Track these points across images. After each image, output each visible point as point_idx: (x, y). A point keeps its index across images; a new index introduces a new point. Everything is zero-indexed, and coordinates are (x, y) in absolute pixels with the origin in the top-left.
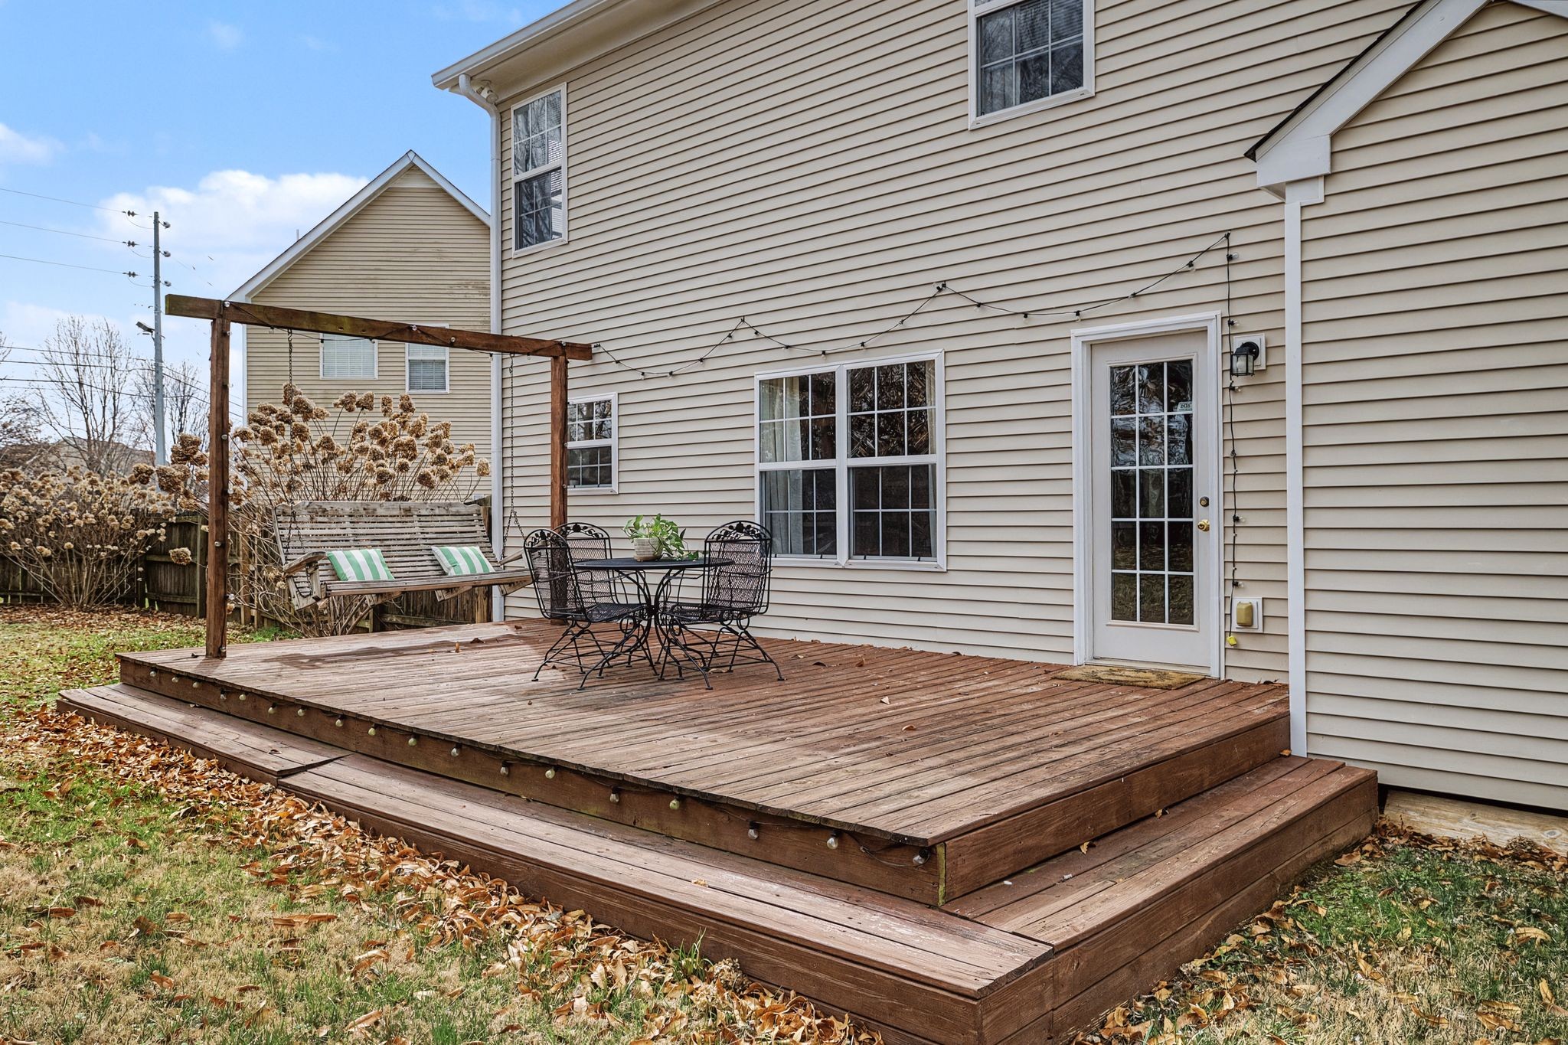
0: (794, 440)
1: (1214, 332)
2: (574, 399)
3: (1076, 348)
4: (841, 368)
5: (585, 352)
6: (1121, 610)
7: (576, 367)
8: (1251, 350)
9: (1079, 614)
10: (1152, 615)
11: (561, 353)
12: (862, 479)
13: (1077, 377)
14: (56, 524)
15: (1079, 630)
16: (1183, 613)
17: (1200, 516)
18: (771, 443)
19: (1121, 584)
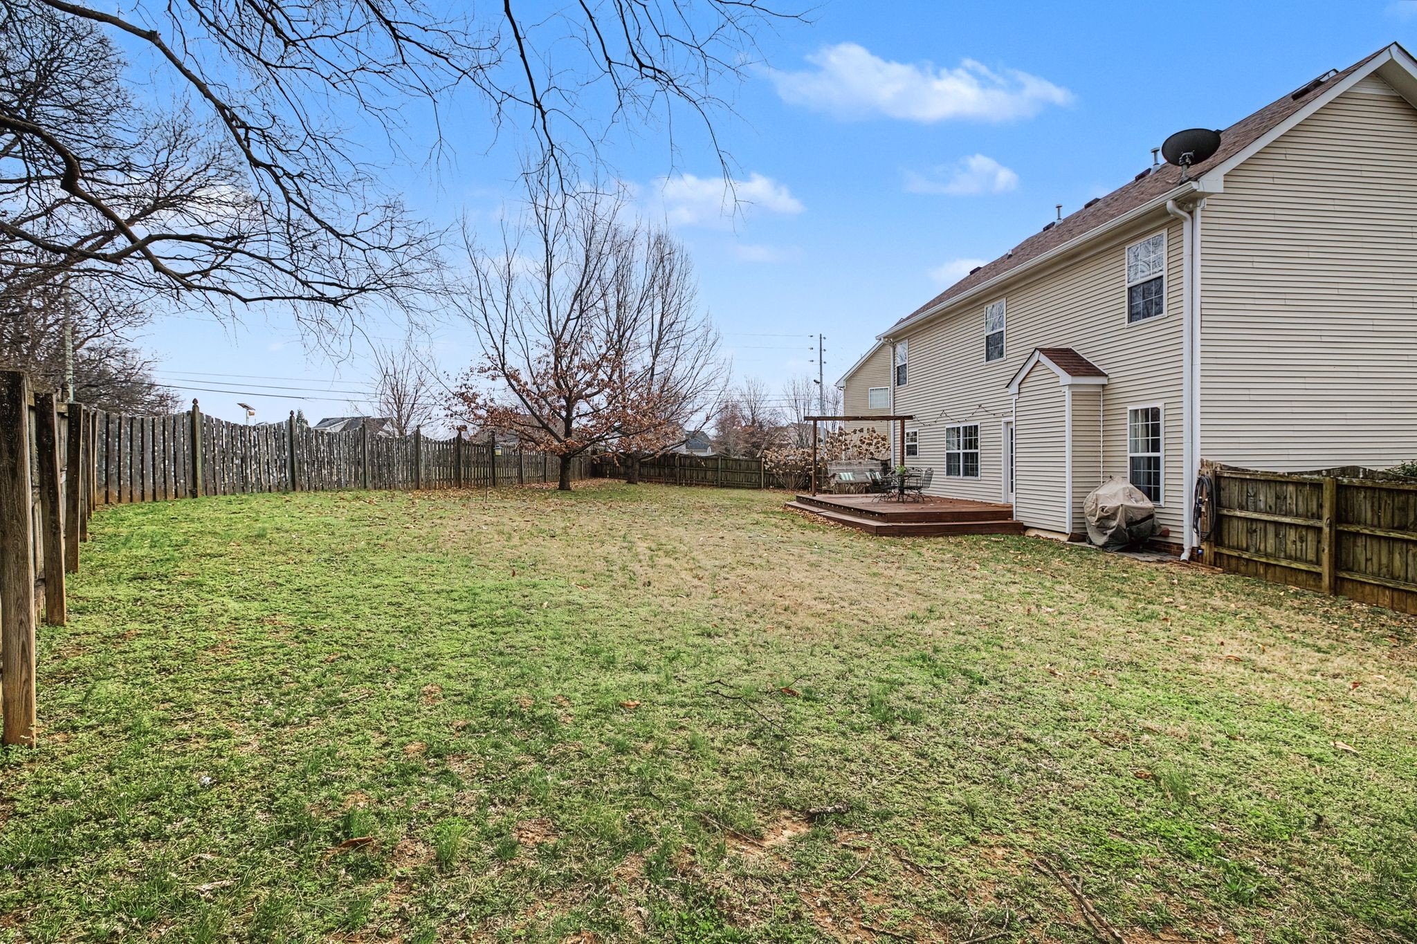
0: (951, 445)
2: (906, 431)
4: (961, 426)
5: (910, 417)
7: (907, 422)
9: (1003, 491)
11: (903, 419)
12: (965, 455)
14: (785, 464)
15: (1003, 496)
18: (948, 445)
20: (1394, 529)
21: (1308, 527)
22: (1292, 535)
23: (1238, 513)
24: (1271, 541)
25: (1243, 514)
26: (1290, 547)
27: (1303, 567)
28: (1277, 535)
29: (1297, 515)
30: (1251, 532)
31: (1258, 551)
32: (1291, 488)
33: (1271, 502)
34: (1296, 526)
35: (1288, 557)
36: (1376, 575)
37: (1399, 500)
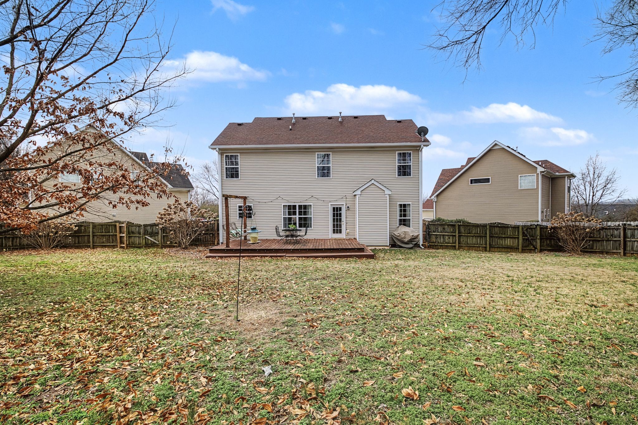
0: (287, 213)
1: (344, 205)
3: (330, 205)
4: (297, 205)
6: (334, 233)
8: (348, 207)
9: (330, 233)
10: (337, 233)
11: (245, 198)
12: (300, 219)
13: (330, 208)
15: (330, 235)
16: (341, 232)
17: (342, 223)
18: (284, 214)
19: (334, 230)
20: (468, 234)
21: (450, 235)
22: (447, 237)
23: (434, 233)
24: (442, 239)
25: (435, 233)
26: (447, 241)
27: (450, 245)
28: (443, 238)
29: (448, 233)
30: (436, 238)
31: (438, 242)
32: (446, 226)
33: (442, 230)
34: (448, 235)
35: (446, 243)
36: (465, 244)
37: (469, 228)
